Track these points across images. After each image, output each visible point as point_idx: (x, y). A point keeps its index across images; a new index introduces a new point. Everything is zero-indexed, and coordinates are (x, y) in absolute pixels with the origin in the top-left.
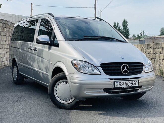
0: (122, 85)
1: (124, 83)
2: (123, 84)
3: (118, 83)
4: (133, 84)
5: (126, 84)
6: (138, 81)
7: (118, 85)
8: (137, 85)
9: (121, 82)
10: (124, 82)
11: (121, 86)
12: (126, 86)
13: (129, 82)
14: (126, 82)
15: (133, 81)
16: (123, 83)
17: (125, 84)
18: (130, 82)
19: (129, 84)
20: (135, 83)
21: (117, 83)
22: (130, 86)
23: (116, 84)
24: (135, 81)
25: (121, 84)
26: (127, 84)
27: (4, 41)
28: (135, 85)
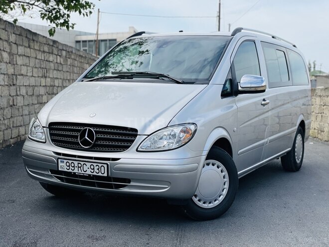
0: (71, 167)
1: (76, 165)
2: (74, 167)
3: (63, 162)
4: (94, 169)
5: (80, 167)
6: (105, 166)
7: (63, 166)
8: (105, 175)
9: (70, 162)
10: (76, 163)
11: (70, 171)
12: (80, 172)
13: (84, 165)
14: (78, 163)
15: (95, 164)
16: (73, 165)
17: (78, 167)
18: (89, 164)
19: (85, 168)
20: (98, 169)
21: (61, 162)
22: (89, 172)
23: (60, 164)
24: (100, 165)
25: (69, 166)
26: (82, 168)
27: (67, 81)
28: (100, 174)
